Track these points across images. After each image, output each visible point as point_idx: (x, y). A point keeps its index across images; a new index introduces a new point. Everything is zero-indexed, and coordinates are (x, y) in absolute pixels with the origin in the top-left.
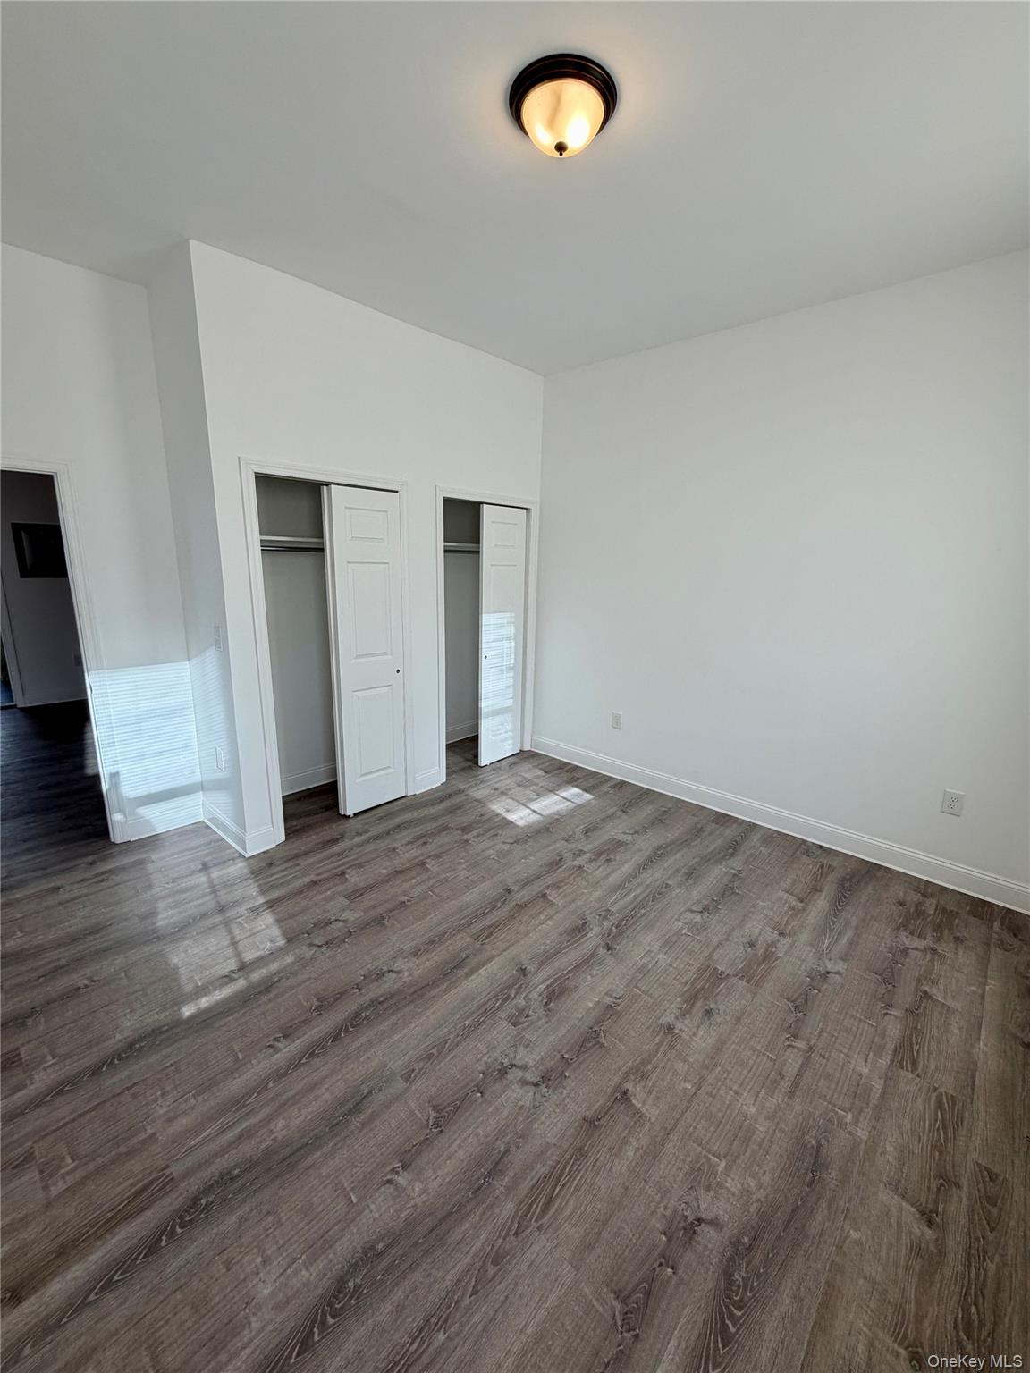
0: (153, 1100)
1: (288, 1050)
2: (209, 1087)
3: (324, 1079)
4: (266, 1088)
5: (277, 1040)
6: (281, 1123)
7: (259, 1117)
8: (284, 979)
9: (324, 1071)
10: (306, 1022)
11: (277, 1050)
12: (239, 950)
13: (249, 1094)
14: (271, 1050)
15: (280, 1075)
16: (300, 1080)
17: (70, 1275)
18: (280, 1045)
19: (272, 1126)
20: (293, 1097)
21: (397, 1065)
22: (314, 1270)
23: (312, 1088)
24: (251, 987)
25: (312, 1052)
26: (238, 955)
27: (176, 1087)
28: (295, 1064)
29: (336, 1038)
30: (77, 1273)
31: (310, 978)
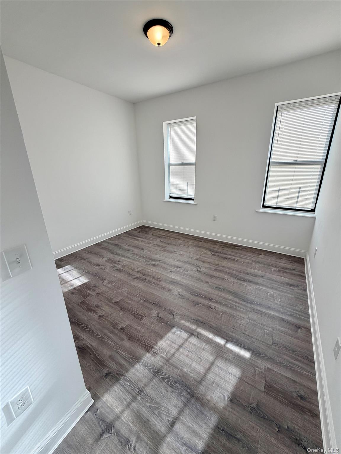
0: (243, 326)
1: (213, 305)
2: (232, 315)
3: (216, 295)
4: (225, 304)
5: (212, 309)
6: (229, 298)
7: (231, 302)
8: (192, 318)
9: (214, 296)
10: (204, 305)
11: (215, 307)
12: (183, 342)
13: (228, 306)
14: (216, 308)
15: (220, 303)
16: (219, 299)
17: (274, 314)
18: (213, 307)
19: (231, 299)
20: (223, 298)
21: (206, 285)
22: (244, 284)
23: (220, 296)
24: (199, 326)
25: (211, 300)
26: (186, 340)
27: (237, 323)
28: (216, 302)
29: (205, 297)
30: (272, 313)
31: (189, 311)
